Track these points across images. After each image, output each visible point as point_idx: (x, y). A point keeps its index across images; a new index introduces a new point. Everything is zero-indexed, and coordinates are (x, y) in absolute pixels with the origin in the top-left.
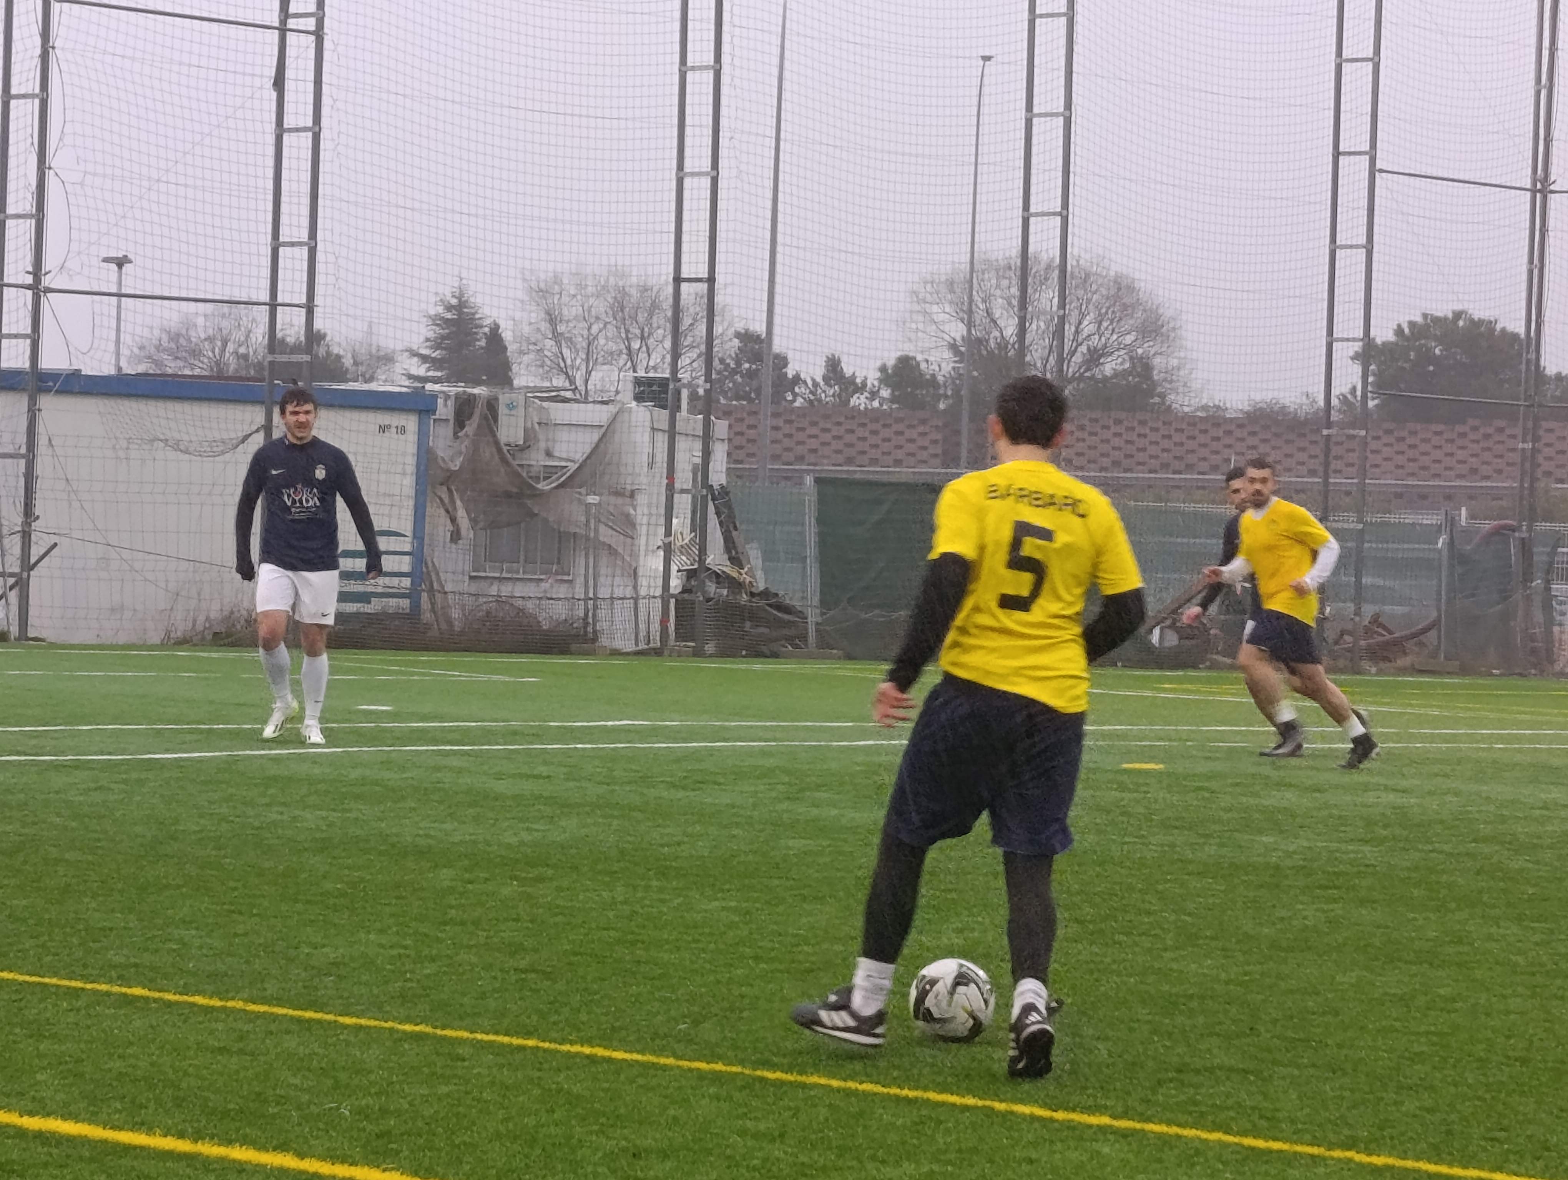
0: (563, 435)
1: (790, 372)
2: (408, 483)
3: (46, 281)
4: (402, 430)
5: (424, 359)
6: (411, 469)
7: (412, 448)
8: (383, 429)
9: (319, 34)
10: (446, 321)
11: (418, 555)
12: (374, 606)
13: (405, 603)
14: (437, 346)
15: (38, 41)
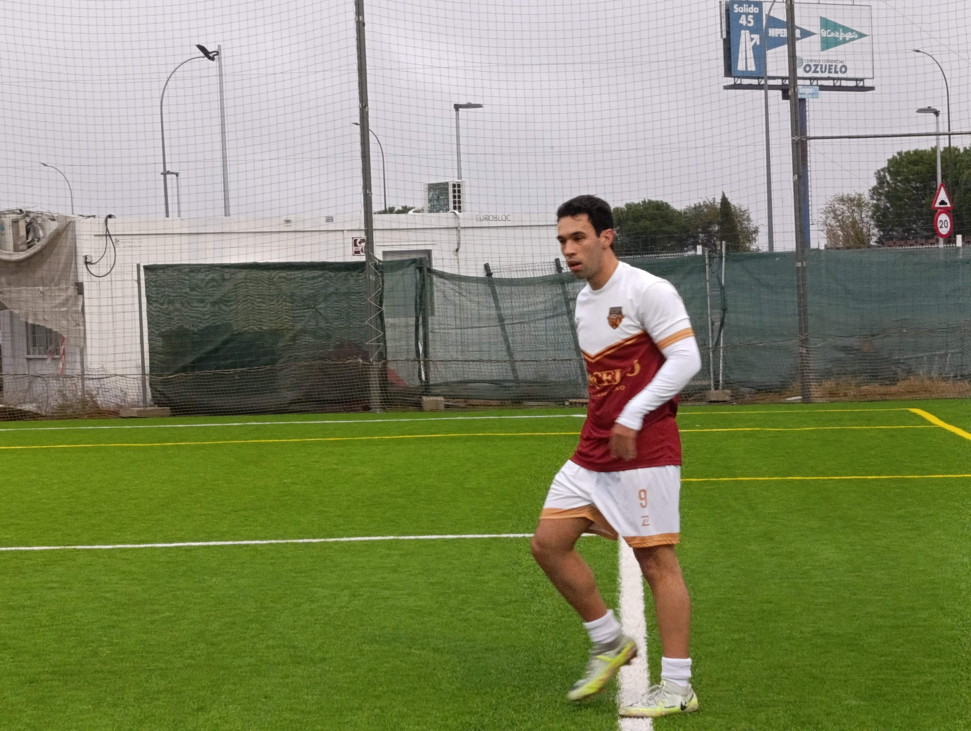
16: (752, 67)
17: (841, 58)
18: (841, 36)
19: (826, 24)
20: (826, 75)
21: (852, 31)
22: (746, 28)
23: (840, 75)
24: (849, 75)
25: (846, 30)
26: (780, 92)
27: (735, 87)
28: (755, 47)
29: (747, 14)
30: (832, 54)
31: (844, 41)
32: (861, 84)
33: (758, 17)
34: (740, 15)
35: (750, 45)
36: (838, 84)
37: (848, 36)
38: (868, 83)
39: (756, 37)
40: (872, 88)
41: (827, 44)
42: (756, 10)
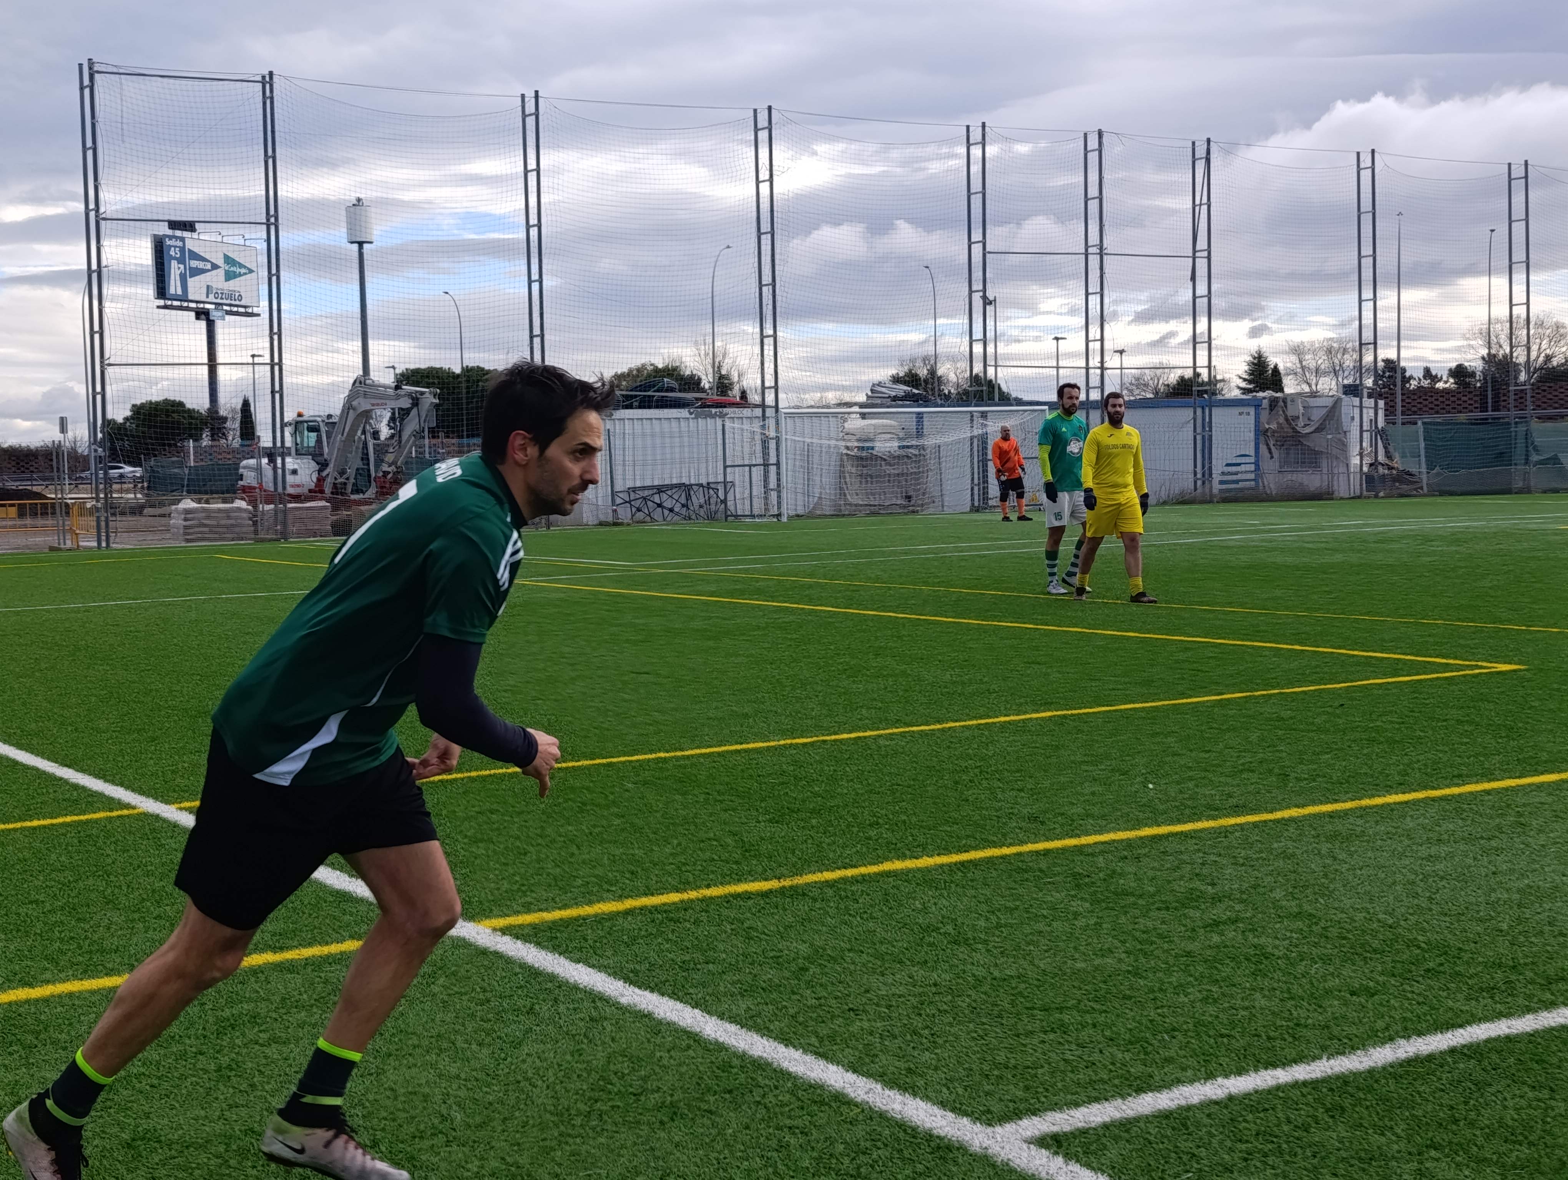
0: (1315, 411)
1: (1407, 374)
2: (1252, 435)
3: (1106, 365)
4: (1248, 414)
5: (1245, 380)
6: (1253, 429)
7: (1253, 422)
8: (1241, 414)
9: (1209, 258)
10: (1253, 363)
11: (1257, 464)
12: (1241, 485)
13: (1253, 483)
14: (1250, 374)
15: (1098, 271)
16: (179, 292)
17: (237, 289)
18: (238, 270)
19: (228, 260)
20: (228, 302)
21: (245, 267)
22: (175, 258)
23: (237, 303)
24: (243, 303)
25: (241, 266)
26: (193, 314)
27: (166, 307)
28: (181, 274)
29: (175, 247)
30: (233, 285)
31: (240, 275)
32: (250, 310)
33: (182, 249)
34: (170, 246)
35: (178, 272)
36: (235, 309)
37: (243, 271)
38: (256, 310)
39: (182, 266)
40: (258, 315)
41: (229, 276)
42: (180, 244)
